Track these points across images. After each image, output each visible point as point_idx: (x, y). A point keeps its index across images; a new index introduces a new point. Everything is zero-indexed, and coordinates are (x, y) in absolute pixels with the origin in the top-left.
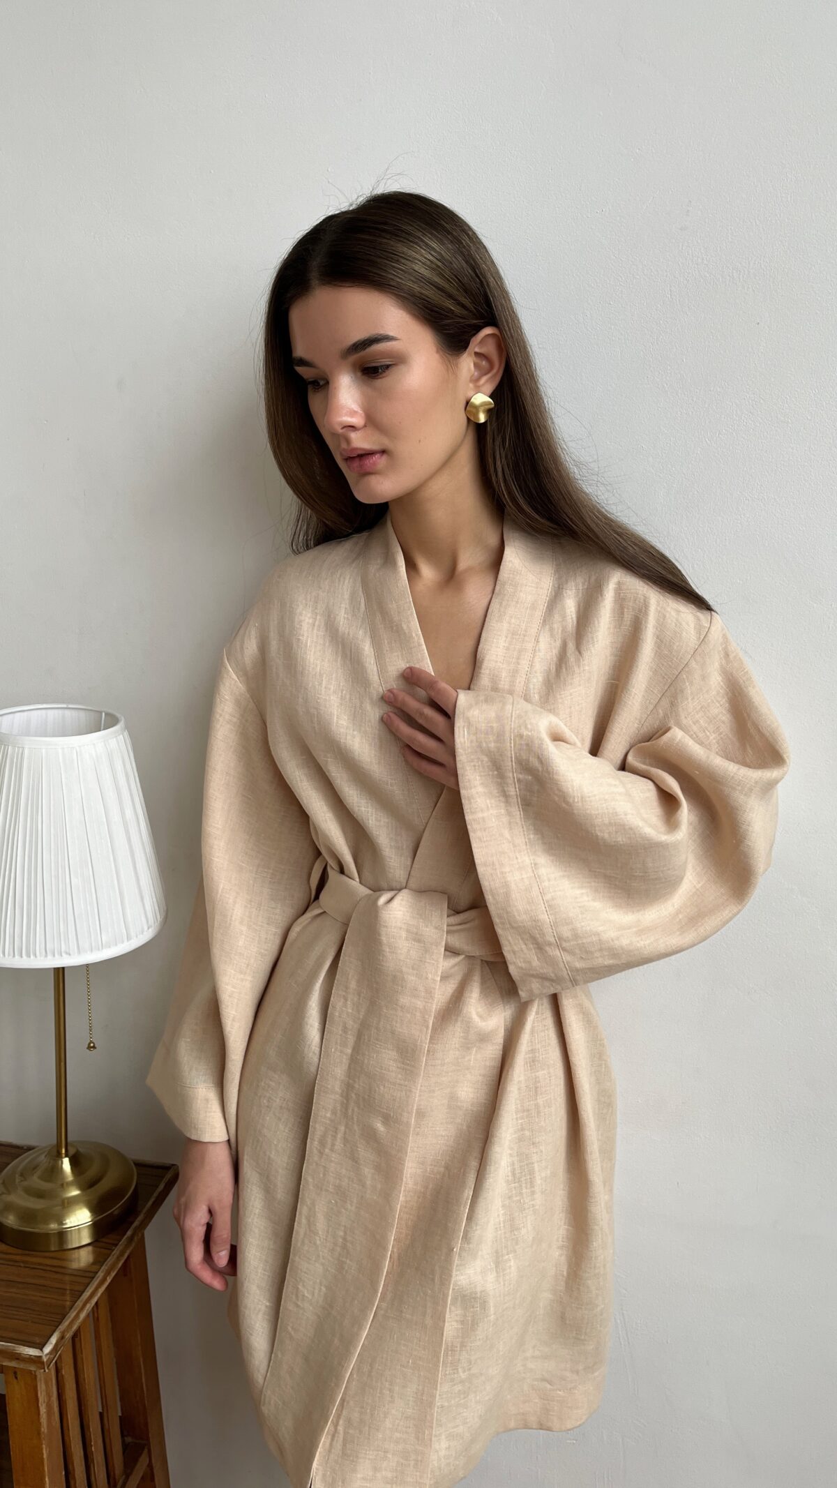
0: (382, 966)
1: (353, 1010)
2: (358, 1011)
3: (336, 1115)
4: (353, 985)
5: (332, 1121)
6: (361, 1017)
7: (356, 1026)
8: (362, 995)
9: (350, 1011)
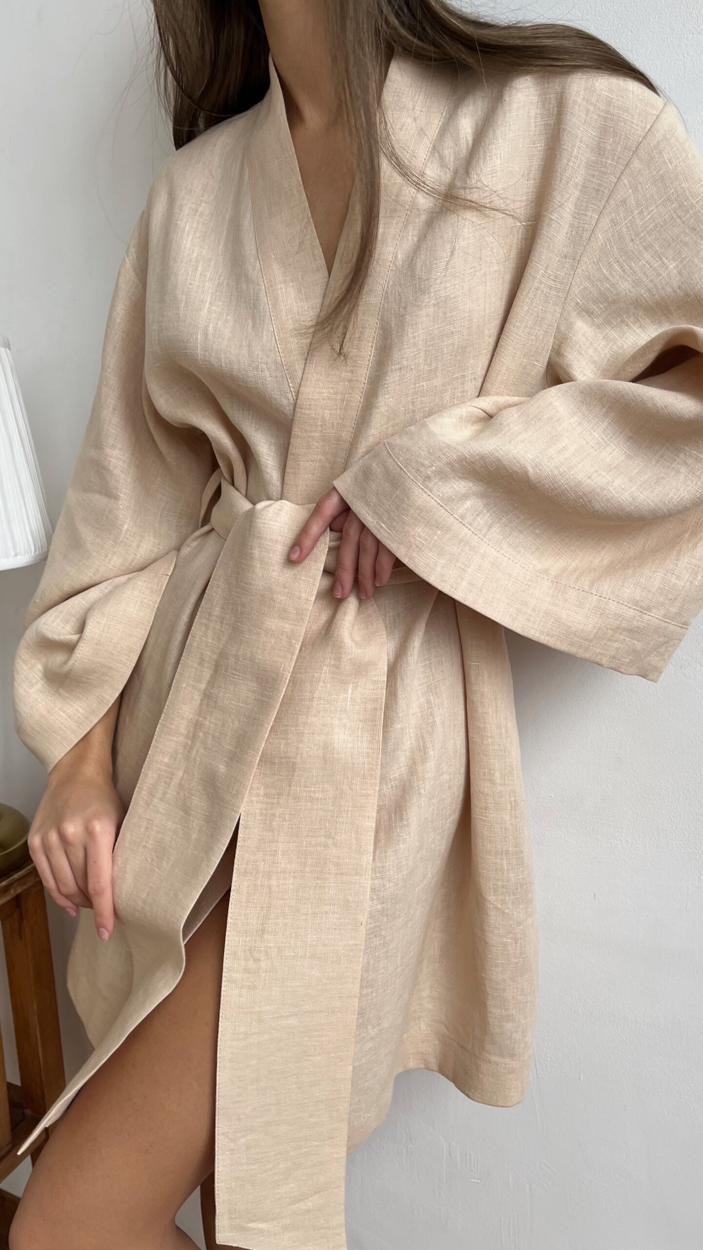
0: (250, 584)
1: (213, 639)
2: (219, 640)
3: (175, 760)
4: (217, 611)
5: (168, 766)
6: (221, 646)
7: (215, 657)
8: (225, 622)
9: (210, 641)
